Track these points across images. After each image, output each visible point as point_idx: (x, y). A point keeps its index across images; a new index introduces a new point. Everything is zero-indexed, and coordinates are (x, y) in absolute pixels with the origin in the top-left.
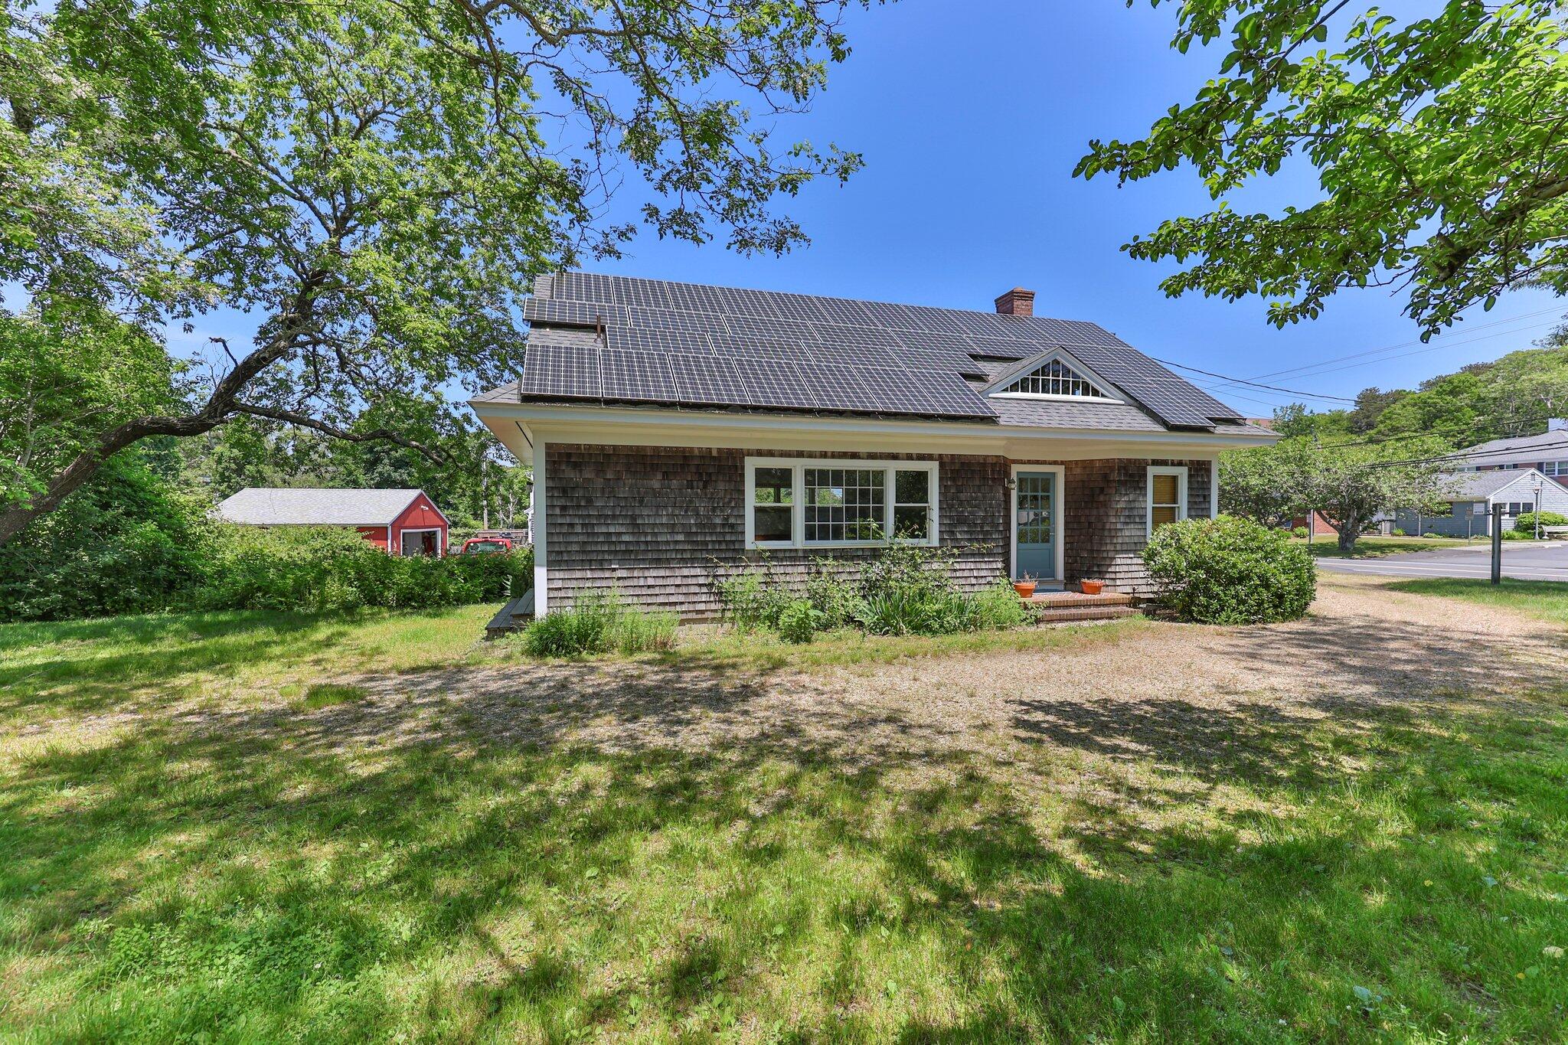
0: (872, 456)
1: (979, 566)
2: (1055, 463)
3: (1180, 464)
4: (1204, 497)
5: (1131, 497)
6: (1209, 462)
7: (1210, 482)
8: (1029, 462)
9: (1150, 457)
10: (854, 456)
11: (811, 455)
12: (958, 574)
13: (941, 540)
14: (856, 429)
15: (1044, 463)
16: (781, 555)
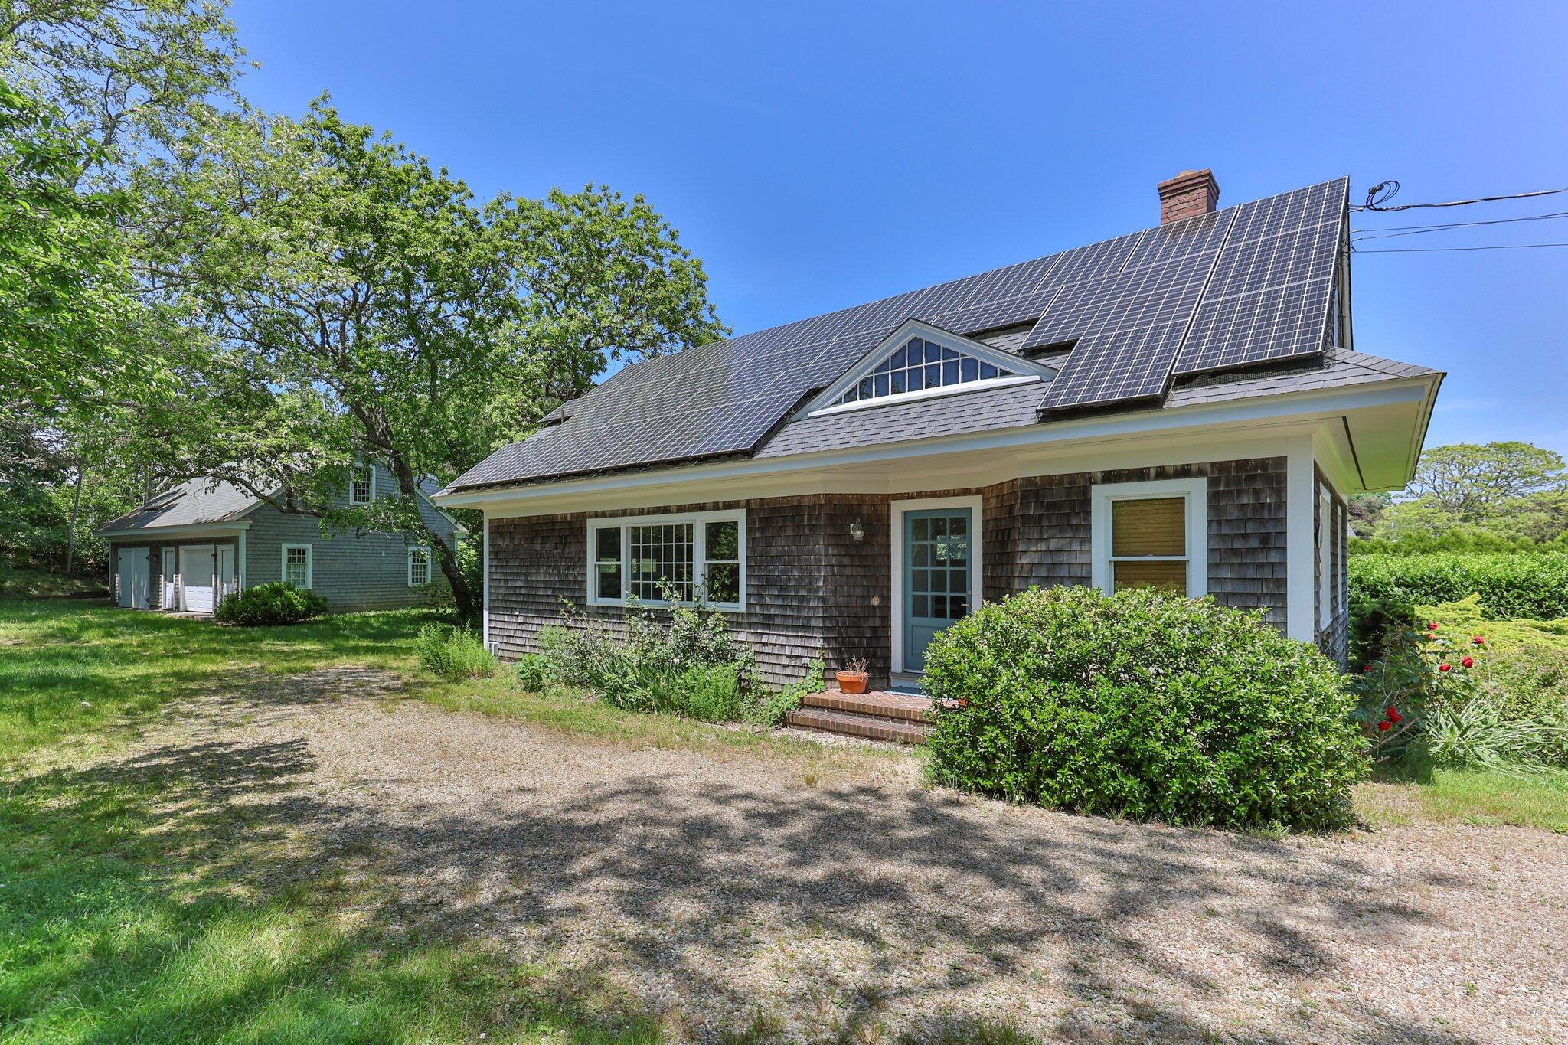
0: (681, 509)
1: (793, 641)
2: (966, 492)
3: (1184, 472)
4: (1265, 539)
5: (1053, 544)
6: (1281, 462)
7: (1282, 505)
8: (920, 495)
9: (1097, 468)
10: (666, 510)
11: (632, 513)
12: (767, 649)
13: (749, 605)
14: (623, 485)
15: (946, 494)
16: (610, 612)
